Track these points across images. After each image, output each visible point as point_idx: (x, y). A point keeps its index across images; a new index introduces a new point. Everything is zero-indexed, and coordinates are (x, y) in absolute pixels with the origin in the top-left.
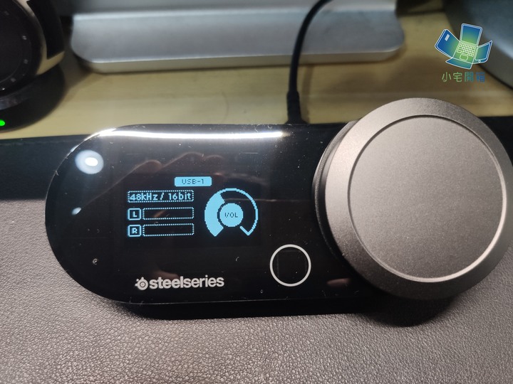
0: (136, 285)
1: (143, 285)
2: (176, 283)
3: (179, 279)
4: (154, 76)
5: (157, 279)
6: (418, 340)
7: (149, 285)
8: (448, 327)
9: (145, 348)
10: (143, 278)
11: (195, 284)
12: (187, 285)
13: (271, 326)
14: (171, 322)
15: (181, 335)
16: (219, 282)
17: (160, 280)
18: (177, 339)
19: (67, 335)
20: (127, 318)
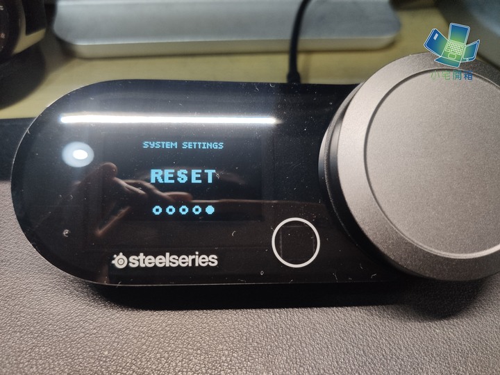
0: (113, 262)
1: (121, 262)
2: (161, 261)
3: (165, 257)
5: (138, 255)
10: (121, 254)
11: (183, 263)
13: (274, 317)
16: (212, 260)
18: (162, 332)
20: (105, 309)
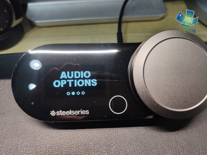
0: (51, 114)
4: (61, 28)
5: (59, 111)
6: (176, 138)
8: (189, 132)
9: (55, 142)
10: (53, 111)
11: (76, 113)
13: (110, 132)
14: (67, 130)
15: (71, 136)
16: (87, 112)
18: (69, 138)
19: (22, 136)
20: (48, 129)
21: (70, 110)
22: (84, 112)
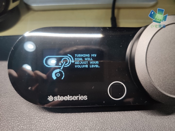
1: (51, 99)
7: (54, 99)
9: (51, 125)
11: (74, 99)
12: (71, 99)
15: (66, 120)
17: (59, 96)
19: (18, 119)
21: (68, 96)
22: (82, 98)
